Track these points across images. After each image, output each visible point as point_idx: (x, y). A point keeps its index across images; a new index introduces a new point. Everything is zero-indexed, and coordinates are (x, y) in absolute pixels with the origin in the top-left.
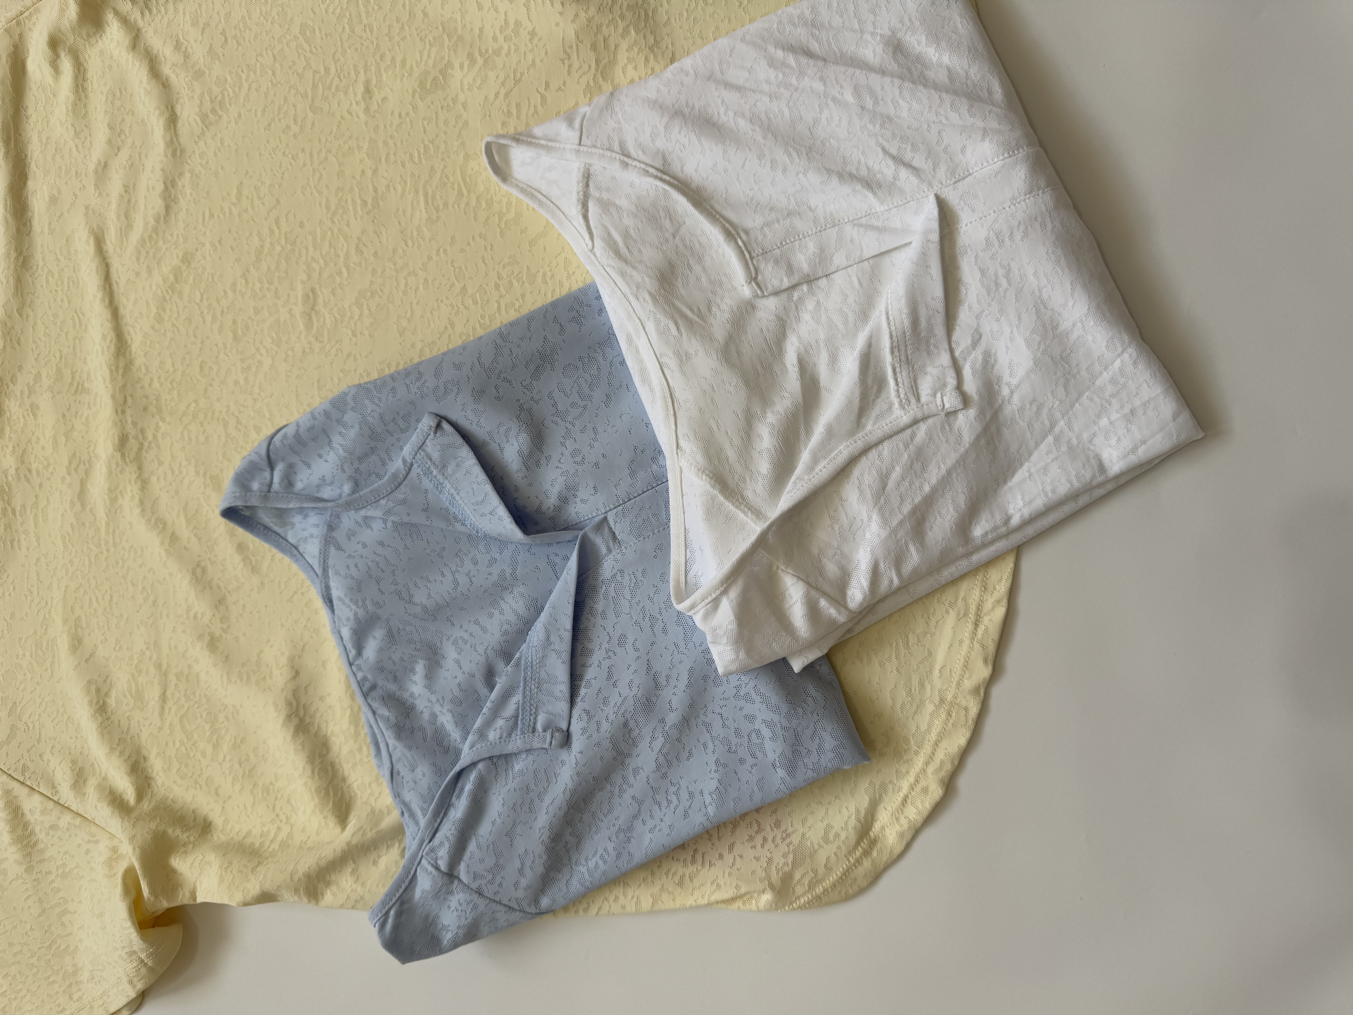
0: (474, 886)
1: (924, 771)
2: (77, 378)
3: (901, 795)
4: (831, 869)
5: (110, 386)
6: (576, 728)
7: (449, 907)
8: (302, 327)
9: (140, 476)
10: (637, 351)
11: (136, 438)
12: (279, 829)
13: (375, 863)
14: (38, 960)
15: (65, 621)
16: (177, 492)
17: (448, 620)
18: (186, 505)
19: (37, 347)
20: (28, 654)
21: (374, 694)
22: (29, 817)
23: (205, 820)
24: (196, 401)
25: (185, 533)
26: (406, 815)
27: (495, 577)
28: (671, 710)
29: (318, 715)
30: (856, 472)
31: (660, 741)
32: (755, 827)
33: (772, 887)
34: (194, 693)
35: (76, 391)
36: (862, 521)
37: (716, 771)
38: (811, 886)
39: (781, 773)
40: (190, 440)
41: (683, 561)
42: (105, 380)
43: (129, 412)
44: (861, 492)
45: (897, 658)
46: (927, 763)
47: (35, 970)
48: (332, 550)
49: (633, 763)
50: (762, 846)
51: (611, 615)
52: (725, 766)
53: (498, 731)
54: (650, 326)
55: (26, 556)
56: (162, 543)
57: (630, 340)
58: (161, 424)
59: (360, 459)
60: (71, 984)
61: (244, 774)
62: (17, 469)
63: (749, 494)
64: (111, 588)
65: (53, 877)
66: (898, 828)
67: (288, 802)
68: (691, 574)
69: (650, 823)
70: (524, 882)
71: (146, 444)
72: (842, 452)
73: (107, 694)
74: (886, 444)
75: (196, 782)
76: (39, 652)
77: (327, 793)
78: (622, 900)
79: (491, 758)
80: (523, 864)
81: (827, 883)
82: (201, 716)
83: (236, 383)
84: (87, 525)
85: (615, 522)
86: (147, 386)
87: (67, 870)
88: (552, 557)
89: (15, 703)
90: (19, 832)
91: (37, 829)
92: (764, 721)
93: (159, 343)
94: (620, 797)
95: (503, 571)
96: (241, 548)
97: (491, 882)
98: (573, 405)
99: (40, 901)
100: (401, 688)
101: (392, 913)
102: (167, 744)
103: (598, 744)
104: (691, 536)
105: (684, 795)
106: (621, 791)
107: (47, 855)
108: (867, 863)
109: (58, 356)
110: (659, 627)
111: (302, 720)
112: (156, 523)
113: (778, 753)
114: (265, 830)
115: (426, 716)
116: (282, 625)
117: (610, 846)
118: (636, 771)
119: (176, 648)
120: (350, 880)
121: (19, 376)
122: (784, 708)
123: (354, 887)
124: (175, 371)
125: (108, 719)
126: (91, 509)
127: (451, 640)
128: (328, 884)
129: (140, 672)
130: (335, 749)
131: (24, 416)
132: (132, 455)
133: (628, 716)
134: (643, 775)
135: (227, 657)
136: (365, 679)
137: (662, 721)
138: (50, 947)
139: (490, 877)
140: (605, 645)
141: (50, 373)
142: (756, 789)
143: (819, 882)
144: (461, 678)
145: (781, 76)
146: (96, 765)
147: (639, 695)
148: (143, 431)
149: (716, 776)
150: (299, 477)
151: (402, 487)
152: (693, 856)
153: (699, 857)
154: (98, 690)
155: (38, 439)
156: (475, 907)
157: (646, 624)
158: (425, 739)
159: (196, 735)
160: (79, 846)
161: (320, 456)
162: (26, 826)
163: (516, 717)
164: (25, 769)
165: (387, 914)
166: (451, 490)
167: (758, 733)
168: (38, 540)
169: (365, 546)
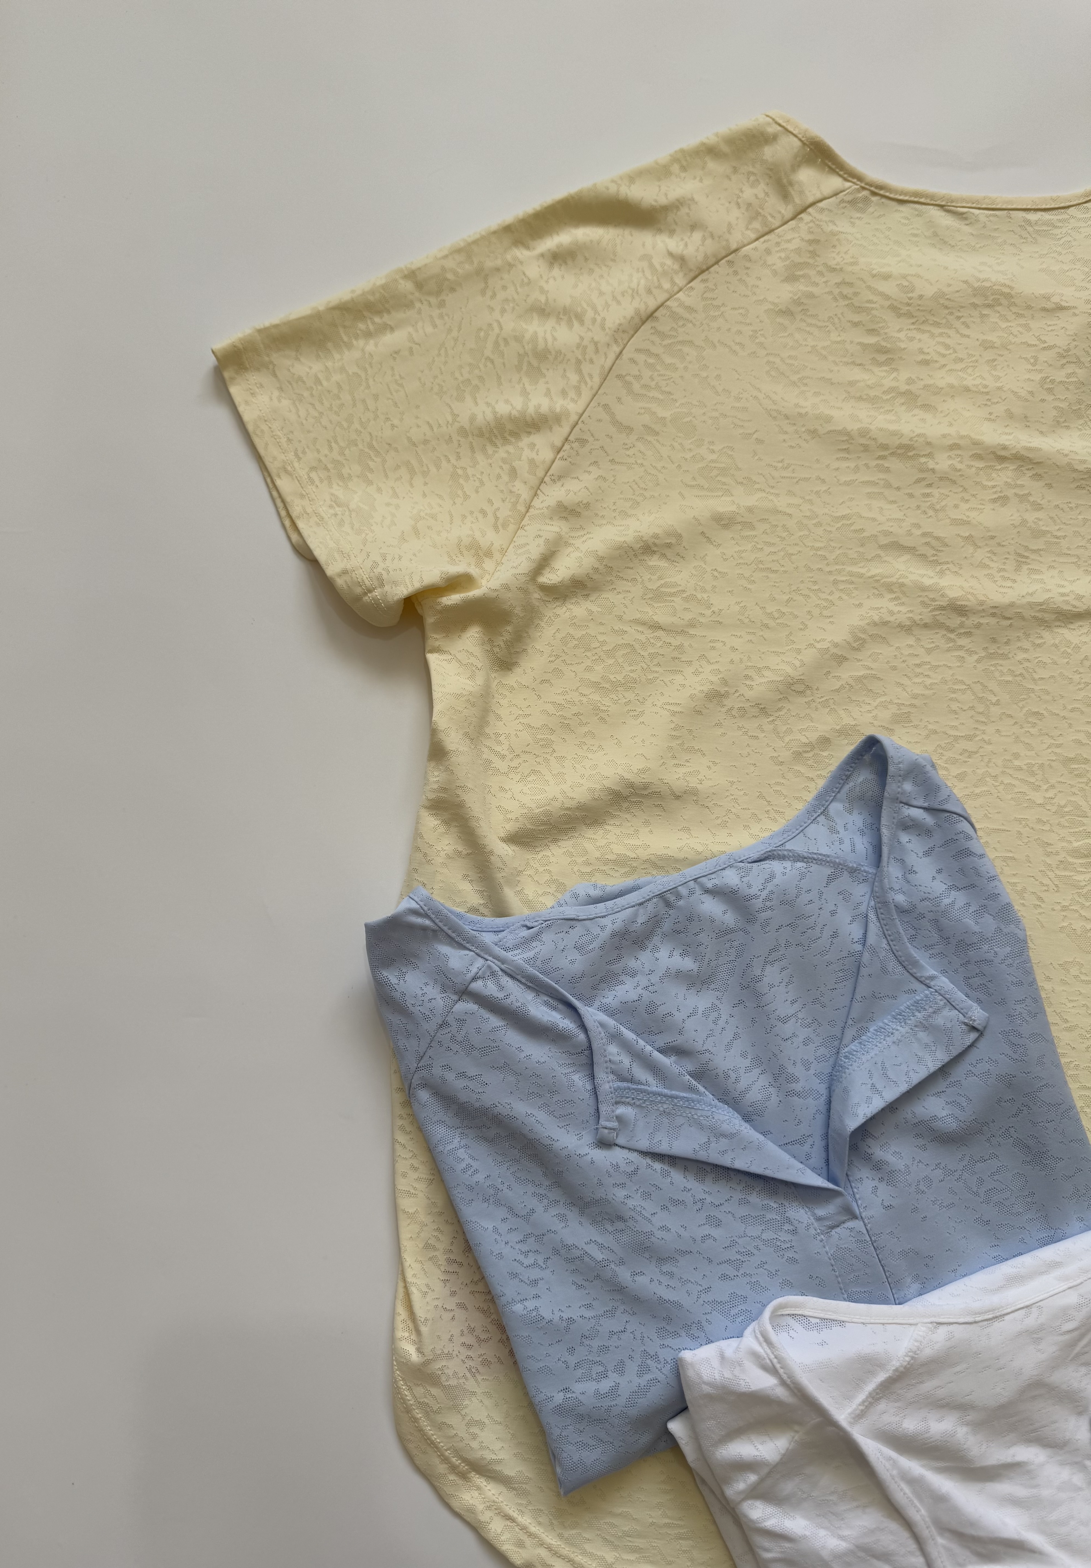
0: (450, 1019)
1: (542, 1544)
2: (1032, 556)
3: (515, 1515)
4: (440, 1429)
5: (1024, 601)
6: (618, 1155)
7: (426, 984)
8: (1075, 844)
9: (915, 624)
10: (1042, 1273)
11: (962, 625)
12: (503, 757)
13: (467, 877)
14: (356, 430)
15: (750, 510)
16: (894, 668)
17: (741, 1002)
18: (879, 679)
19: (1071, 508)
20: (714, 457)
21: (661, 904)
22: (526, 441)
23: (515, 664)
24: (997, 703)
25: (847, 673)
26: (525, 933)
27: (791, 1069)
28: (634, 1274)
29: (628, 816)
30: (894, 1526)
31: (599, 1256)
32: (483, 1336)
33: (427, 1363)
34: (659, 665)
35: (1020, 555)
36: (840, 1528)
37: (561, 1318)
38: (423, 1406)
39: (559, 1398)
40: (954, 691)
41: (806, 1313)
42: (1031, 594)
43: (993, 621)
44: (872, 1532)
45: (667, 1525)
46: (549, 1548)
47: (345, 425)
48: (828, 871)
49: (572, 1215)
50: (463, 1344)
51: (743, 1211)
52: (567, 1329)
53: (616, 1059)
54: (1072, 1299)
55: (828, 466)
56: (836, 645)
57: (1055, 1265)
58: (976, 657)
59: (936, 921)
60: (328, 470)
61: (565, 718)
62: (933, 471)
63: (882, 1406)
64: (785, 572)
65: (453, 461)
66: (480, 1507)
67: (534, 772)
68: (790, 1321)
69: (503, 1228)
70: (450, 1076)
71: (952, 636)
72: (919, 1513)
73: (664, 555)
75: (557, 657)
76: (715, 472)
77: (544, 823)
78: (413, 1175)
79: (590, 1048)
80: (471, 1078)
81: (425, 1424)
82: (632, 671)
83: (1016, 756)
84: (861, 550)
85: (851, 1229)
86: (1019, 644)
87: (461, 481)
88: (810, 1141)
89: (657, 434)
90: (509, 426)
91: (511, 448)
92: (617, 1385)
93: (1068, 663)
94: (534, 1194)
95: (797, 1080)
97: (453, 1039)
98: (981, 1181)
99: (426, 442)
100: (665, 935)
101: (427, 922)
102: (601, 624)
103: (600, 1184)
104: (836, 1329)
105: (535, 1274)
106: (541, 1197)
107: (480, 457)
108: (442, 1468)
109: (1059, 534)
110: (730, 1271)
111: (626, 798)
112: (860, 639)
113: (581, 1397)
114: (502, 738)
115: (632, 964)
116: (732, 783)
117: (480, 1177)
118: (562, 1218)
119: (713, 648)
120: (450, 849)
121: (1041, 483)
122: (633, 1412)
123: (443, 854)
124: (1034, 680)
125: (636, 555)
126: (879, 556)
127: (717, 1002)
128: (446, 822)
129: (686, 599)
130: (590, 833)
131: (994, 487)
132: (941, 619)
133: (631, 1223)
134: (558, 1226)
135: (699, 713)
136: (679, 897)
137: (622, 1262)
138: (371, 447)
139: (459, 1038)
140: (709, 1199)
141: (1041, 523)
142: (541, 1364)
143: (427, 1414)
144: (679, 1016)
146: (582, 533)
147: (653, 1239)
148: (968, 634)
149: (556, 1318)
150: (914, 839)
151: (901, 969)
152: (455, 1261)
153: (454, 1267)
154: (669, 546)
155: (967, 501)
156: (427, 1018)
157: (732, 1255)
158: (609, 963)
159: (611, 661)
160: (490, 501)
161: (939, 871)
162: (516, 435)
163: (632, 1080)
164: (583, 442)
165: (426, 916)
166: (897, 1035)
167: (604, 1375)
168: (847, 484)
169: (833, 913)
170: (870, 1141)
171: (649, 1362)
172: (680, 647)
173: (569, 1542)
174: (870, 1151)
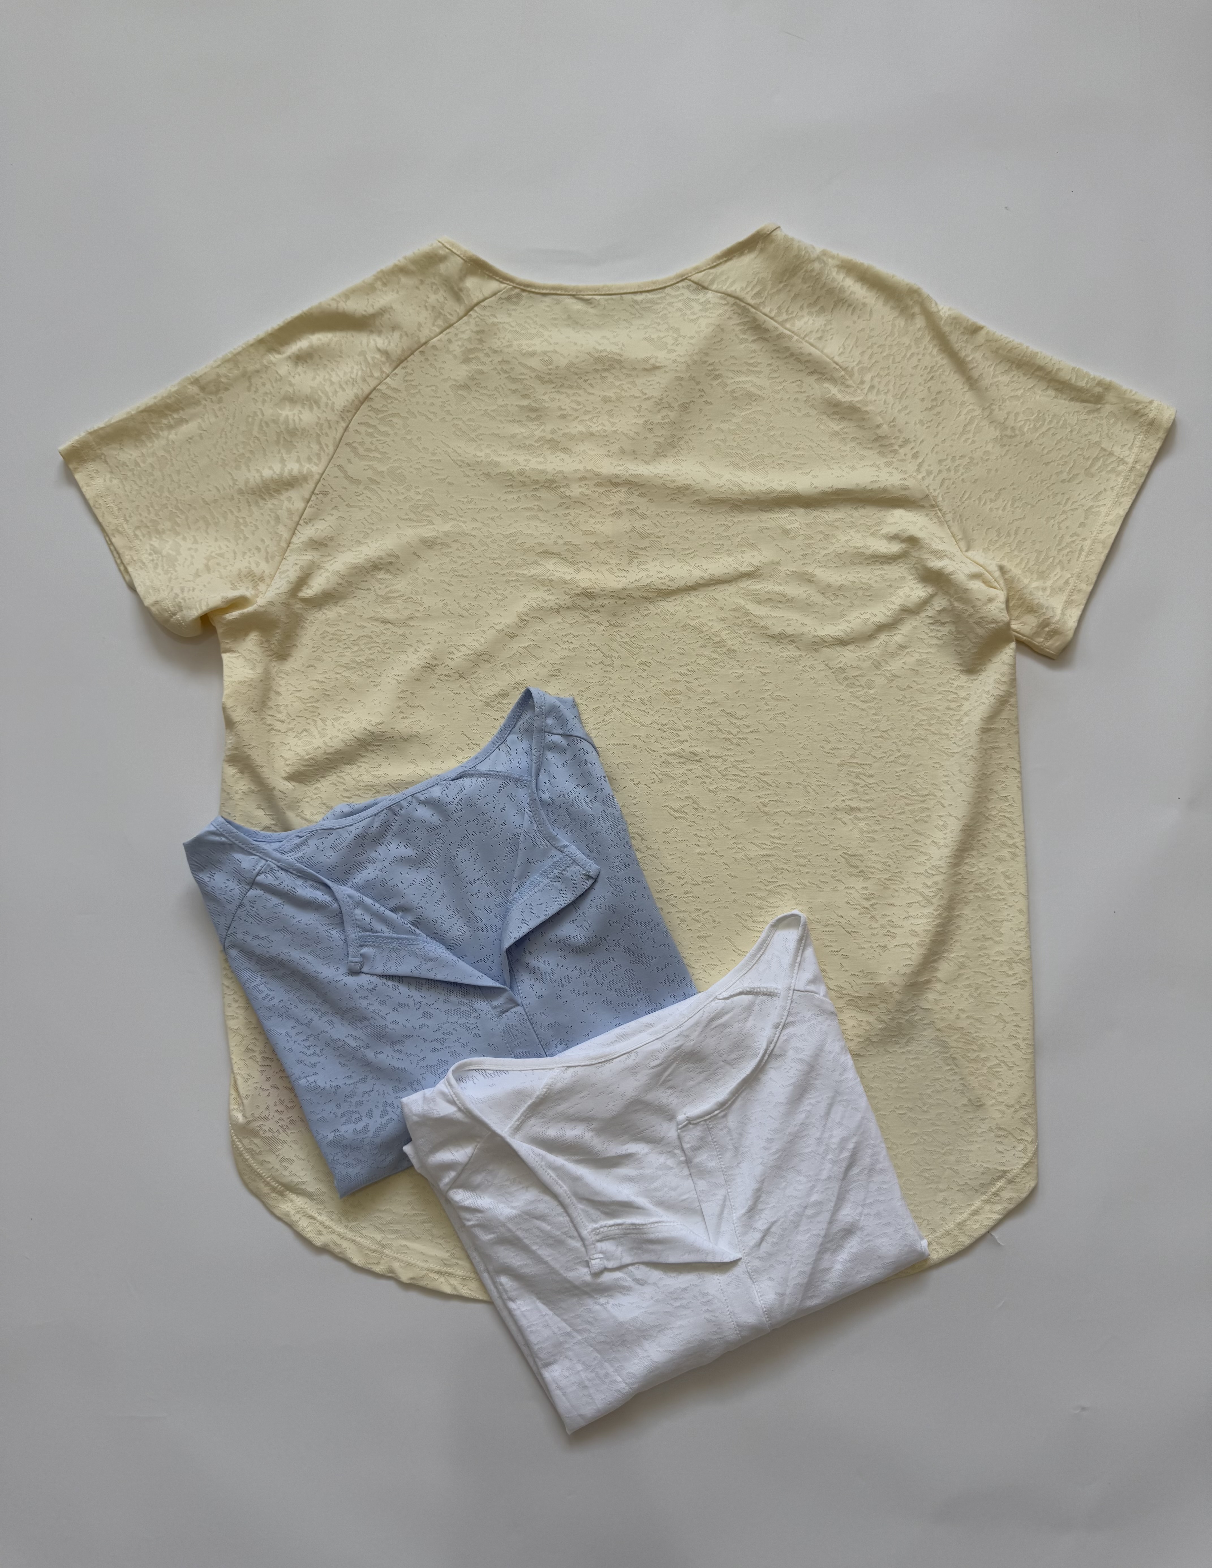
0: (245, 901)
1: (334, 1232)
2: (641, 552)
3: (316, 1215)
4: (262, 1164)
5: (633, 585)
6: (363, 979)
7: (228, 880)
8: (673, 750)
9: (561, 607)
11: (592, 606)
12: (282, 721)
13: (259, 806)
14: (166, 497)
15: (446, 534)
16: (549, 639)
17: (445, 874)
18: (539, 647)
19: (668, 515)
20: (420, 497)
21: (390, 814)
22: (285, 495)
23: (289, 655)
24: (619, 658)
25: (517, 646)
26: (298, 841)
27: (477, 914)
28: (376, 1053)
29: (373, 755)
30: (546, 1199)
31: (354, 1044)
32: (290, 1105)
33: (248, 1123)
34: (390, 648)
35: (630, 552)
36: (512, 1202)
37: (331, 1086)
38: (249, 1150)
39: (331, 1136)
40: (589, 652)
41: (485, 1068)
42: (638, 581)
43: (612, 601)
44: (533, 1202)
45: (415, 1215)
46: (339, 1235)
47: (158, 494)
48: (500, 782)
49: (336, 1020)
50: (277, 1111)
51: (446, 1007)
52: (335, 1093)
53: (360, 917)
54: (658, 1045)
55: (499, 499)
56: (509, 626)
57: (650, 1025)
58: (603, 627)
59: (567, 809)
60: (148, 527)
61: (326, 690)
62: (569, 497)
63: (532, 1121)
64: (473, 576)
65: (236, 513)
66: (292, 1212)
67: (305, 730)
68: (475, 1074)
69: (293, 1033)
70: (249, 938)
71: (587, 614)
72: (562, 1189)
73: (388, 571)
74: (567, 1218)
75: (318, 647)
76: (421, 508)
77: (313, 765)
78: (235, 1005)
79: (341, 912)
80: (262, 938)
81: (251, 1161)
82: (371, 654)
83: (632, 693)
84: (524, 557)
85: (515, 1013)
86: (633, 616)
87: (242, 527)
88: (491, 958)
89: (379, 483)
90: (273, 486)
91: (276, 502)
92: (368, 1125)
93: (666, 626)
94: (312, 1010)
95: (481, 920)
96: (504, 694)
97: (248, 914)
98: (605, 976)
99: (215, 501)
100: (395, 835)
101: (223, 839)
102: (348, 622)
103: (351, 998)
104: (503, 1076)
105: (314, 1060)
106: (316, 1011)
107: (254, 509)
108: (266, 1190)
109: (660, 534)
110: (437, 1045)
111: (370, 743)
112: (524, 620)
113: (345, 1135)
114: (281, 708)
115: (372, 855)
116: (443, 727)
117: (275, 1001)
118: (331, 1022)
119: (426, 633)
120: (245, 788)
121: (646, 499)
122: (378, 1140)
123: (240, 792)
124: (644, 640)
125: (368, 572)
126: (535, 561)
127: (431, 876)
128: (241, 771)
129: (405, 601)
130: (347, 769)
131: (612, 505)
132: (578, 602)
133: (372, 1021)
134: (327, 1027)
135: (418, 680)
136: (402, 808)
137: (368, 1047)
138: (177, 508)
139: (252, 913)
140: (425, 1001)
141: (646, 528)
142: (319, 1116)
143: (253, 1156)
144: (401, 886)
145: (833, 1146)
146: (329, 558)
147: (387, 1030)
148: (597, 611)
149: (328, 1086)
150: (556, 756)
151: (545, 842)
152: (268, 1058)
153: (268, 1062)
154: (391, 563)
155: (594, 517)
156: (229, 902)
157: (439, 1035)
158: (355, 855)
159: (356, 648)
160: (263, 541)
161: (571, 776)
162: (278, 491)
163: (372, 931)
164: (325, 493)
166: (542, 885)
167: (360, 1119)
168: (512, 510)
169: (503, 810)
170: (528, 956)
171: (388, 1108)
172: (403, 635)
173: (351, 1229)
174: (527, 962)
